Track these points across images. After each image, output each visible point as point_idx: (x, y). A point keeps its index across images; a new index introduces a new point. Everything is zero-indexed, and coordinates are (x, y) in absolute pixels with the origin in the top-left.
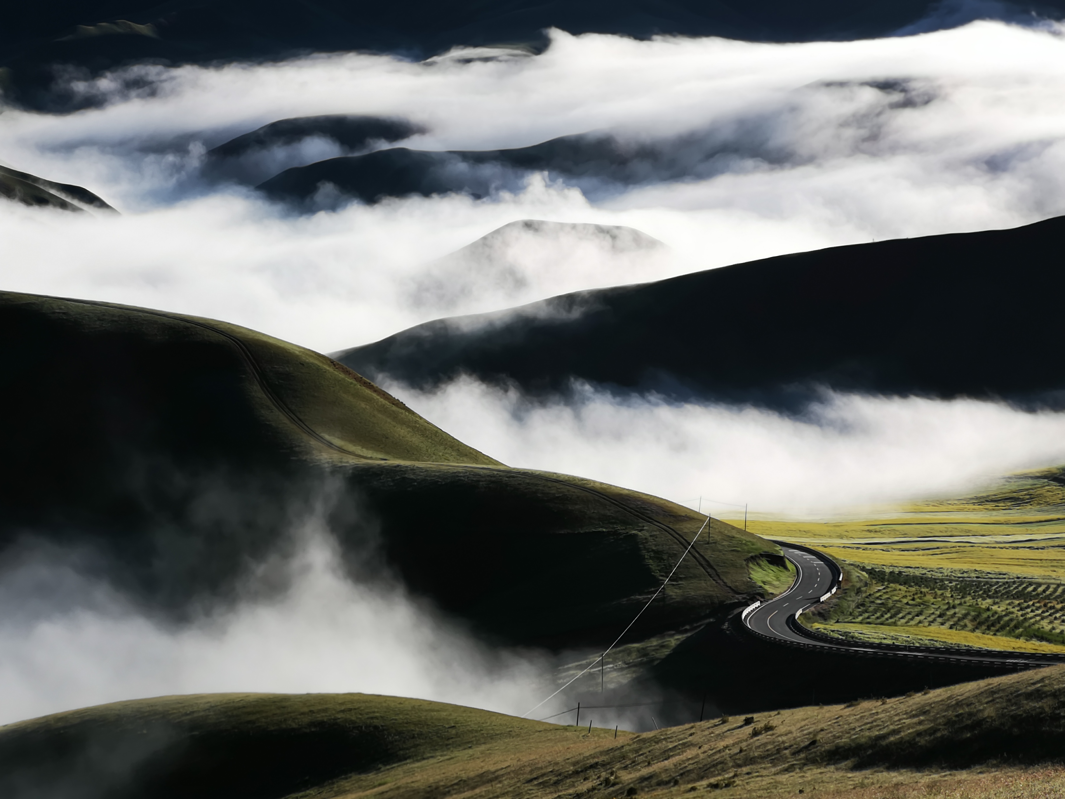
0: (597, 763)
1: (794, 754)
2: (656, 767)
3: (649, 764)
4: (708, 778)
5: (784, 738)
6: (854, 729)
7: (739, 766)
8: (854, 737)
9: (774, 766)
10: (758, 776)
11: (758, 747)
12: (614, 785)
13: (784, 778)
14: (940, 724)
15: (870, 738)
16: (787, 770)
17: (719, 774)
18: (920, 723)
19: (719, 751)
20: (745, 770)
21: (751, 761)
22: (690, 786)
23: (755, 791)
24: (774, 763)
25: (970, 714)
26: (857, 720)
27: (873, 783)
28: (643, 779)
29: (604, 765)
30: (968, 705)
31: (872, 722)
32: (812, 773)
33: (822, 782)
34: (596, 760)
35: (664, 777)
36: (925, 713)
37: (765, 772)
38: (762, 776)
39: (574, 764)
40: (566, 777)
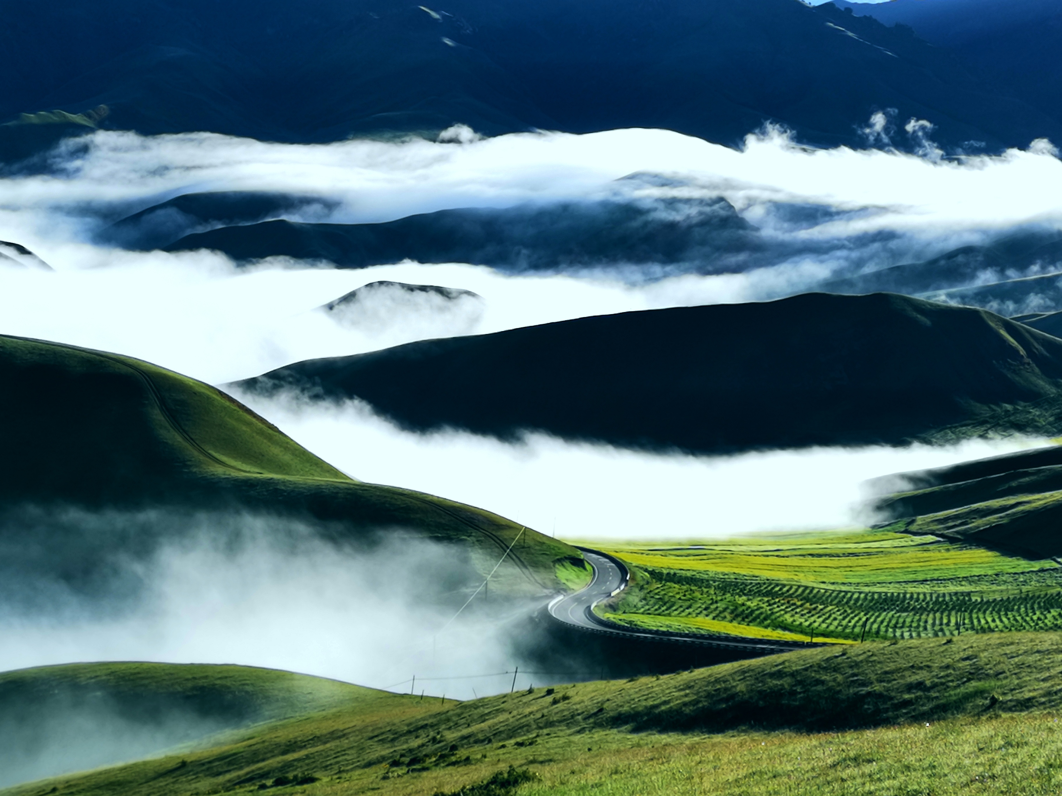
0: (426, 725)
1: (585, 719)
2: (474, 728)
3: (469, 725)
4: (515, 737)
5: (578, 706)
6: (634, 699)
7: (541, 728)
8: (633, 706)
9: (569, 728)
10: (555, 737)
11: (557, 713)
12: (439, 742)
13: (576, 738)
14: (701, 697)
15: (646, 707)
16: (579, 732)
17: (525, 735)
18: (686, 695)
19: (525, 716)
20: (545, 731)
21: (550, 724)
22: (501, 744)
23: (553, 748)
24: (568, 726)
25: (726, 689)
26: (636, 693)
27: (647, 744)
28: (463, 738)
29: (432, 726)
30: (724, 682)
31: (648, 695)
32: (599, 735)
33: (607, 742)
34: (426, 722)
35: (480, 736)
36: (690, 687)
37: (561, 734)
38: (558, 737)
39: (408, 725)
40: (401, 736)
